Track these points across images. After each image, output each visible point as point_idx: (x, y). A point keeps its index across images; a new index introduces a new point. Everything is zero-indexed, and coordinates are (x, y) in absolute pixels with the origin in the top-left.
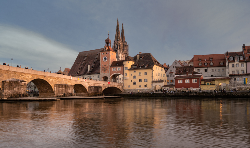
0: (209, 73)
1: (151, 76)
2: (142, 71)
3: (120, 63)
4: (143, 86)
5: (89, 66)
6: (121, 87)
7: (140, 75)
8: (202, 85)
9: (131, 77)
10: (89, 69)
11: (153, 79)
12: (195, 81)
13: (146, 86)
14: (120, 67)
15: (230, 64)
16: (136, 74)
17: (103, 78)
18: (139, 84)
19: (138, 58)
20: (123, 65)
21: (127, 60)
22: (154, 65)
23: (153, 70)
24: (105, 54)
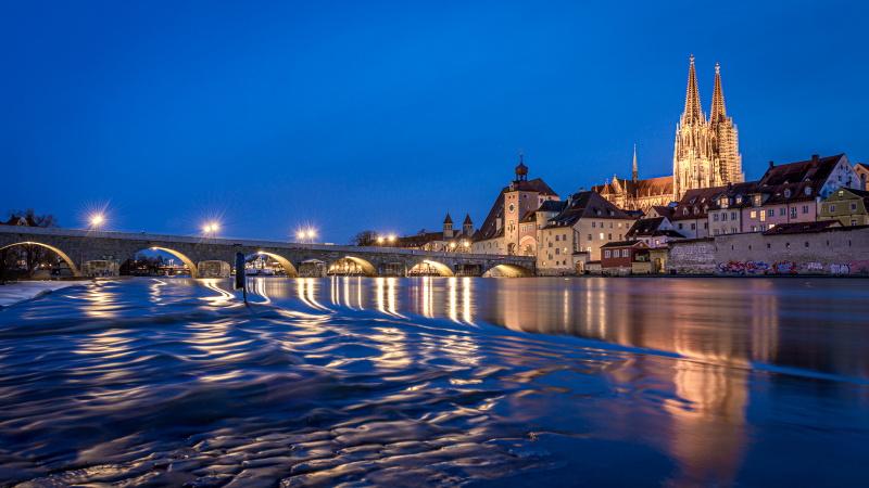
0: (700, 232)
1: (571, 242)
2: (560, 232)
3: (533, 217)
4: (561, 263)
5: (499, 221)
6: (530, 264)
7: (557, 240)
8: (635, 261)
9: (546, 244)
10: (498, 227)
11: (575, 248)
12: (626, 253)
13: (564, 263)
14: (531, 225)
15: (711, 215)
16: (552, 238)
17: (510, 245)
18: (556, 258)
19: (569, 204)
20: (535, 220)
21: (541, 209)
22: (582, 219)
23: (574, 230)
24: (512, 197)
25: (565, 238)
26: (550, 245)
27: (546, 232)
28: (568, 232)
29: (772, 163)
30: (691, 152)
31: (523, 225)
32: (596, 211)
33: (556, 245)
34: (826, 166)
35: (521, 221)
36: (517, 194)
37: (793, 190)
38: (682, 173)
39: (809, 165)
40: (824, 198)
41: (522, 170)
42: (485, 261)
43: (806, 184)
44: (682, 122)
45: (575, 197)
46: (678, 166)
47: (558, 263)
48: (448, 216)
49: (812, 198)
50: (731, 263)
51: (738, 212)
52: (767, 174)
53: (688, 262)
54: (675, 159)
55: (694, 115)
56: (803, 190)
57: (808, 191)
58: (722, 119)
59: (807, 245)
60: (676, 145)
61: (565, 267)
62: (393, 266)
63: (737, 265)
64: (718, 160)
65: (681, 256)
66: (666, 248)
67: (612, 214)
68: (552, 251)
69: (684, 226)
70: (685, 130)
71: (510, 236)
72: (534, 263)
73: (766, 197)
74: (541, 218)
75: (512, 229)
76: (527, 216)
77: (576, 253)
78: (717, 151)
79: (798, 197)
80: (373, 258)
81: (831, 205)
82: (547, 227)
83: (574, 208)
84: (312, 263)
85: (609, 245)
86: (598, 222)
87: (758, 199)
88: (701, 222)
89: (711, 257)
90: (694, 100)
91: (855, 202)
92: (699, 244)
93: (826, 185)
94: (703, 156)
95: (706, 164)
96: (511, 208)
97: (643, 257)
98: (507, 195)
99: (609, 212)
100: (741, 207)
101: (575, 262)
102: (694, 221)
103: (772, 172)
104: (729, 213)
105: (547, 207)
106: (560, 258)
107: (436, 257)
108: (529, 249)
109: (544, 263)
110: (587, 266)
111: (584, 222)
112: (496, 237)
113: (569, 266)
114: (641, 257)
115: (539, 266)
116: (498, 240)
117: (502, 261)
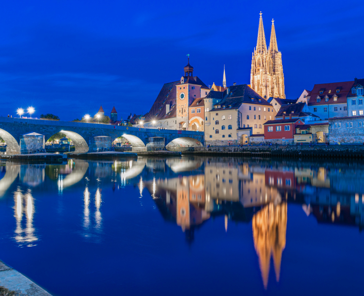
1: (236, 120)
3: (201, 102)
4: (227, 136)
5: (168, 106)
6: (199, 137)
7: (223, 119)
8: (296, 134)
9: (213, 122)
10: (168, 110)
11: (239, 125)
12: (288, 129)
13: (230, 136)
14: (199, 108)
15: (349, 100)
16: (219, 118)
17: (181, 124)
18: (222, 132)
19: (228, 93)
20: (203, 105)
21: (208, 97)
22: (243, 104)
23: (239, 111)
24: (182, 88)
26: (217, 123)
27: (214, 113)
28: (233, 113)
30: (261, 70)
31: (192, 109)
32: (250, 98)
33: (222, 123)
35: (190, 105)
36: (187, 85)
38: (256, 83)
42: (168, 135)
44: (255, 52)
45: (232, 88)
46: (253, 78)
54: (251, 75)
55: (263, 48)
58: (276, 52)
60: (252, 65)
61: (230, 139)
62: (101, 139)
64: (275, 76)
65: (342, 130)
66: (327, 124)
68: (219, 127)
70: (257, 57)
71: (180, 117)
72: (203, 137)
75: (183, 111)
76: (194, 101)
77: (240, 129)
78: (274, 71)
82: (213, 110)
83: (232, 96)
84: (33, 136)
85: (270, 122)
86: (253, 106)
90: (262, 39)
94: (268, 73)
95: (269, 78)
96: (182, 96)
97: (304, 131)
98: (178, 87)
99: (258, 100)
101: (240, 135)
102: (325, 106)
105: (212, 95)
106: (227, 132)
107: (132, 131)
108: (194, 126)
109: (211, 136)
110: (251, 138)
111: (245, 106)
112: (166, 118)
113: (234, 138)
114: (302, 131)
115: (207, 138)
116: (169, 120)
117: (180, 135)
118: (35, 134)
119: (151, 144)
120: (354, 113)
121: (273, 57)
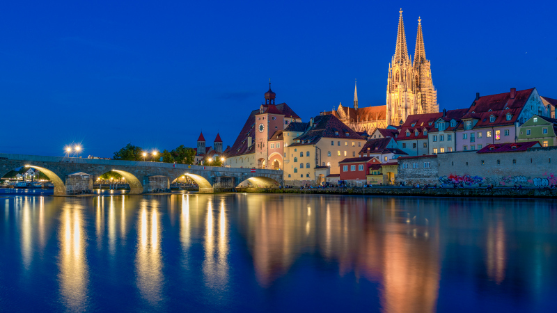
0: (419, 150)
1: (314, 158)
2: (304, 149)
3: (280, 136)
4: (305, 176)
5: (250, 139)
6: (278, 176)
7: (302, 155)
8: (369, 174)
9: (292, 160)
10: (249, 144)
11: (317, 163)
12: (361, 168)
13: (308, 176)
14: (278, 142)
15: (431, 136)
16: (297, 155)
17: (260, 160)
18: (300, 171)
19: (311, 125)
20: (282, 139)
21: (287, 130)
22: (323, 140)
23: (316, 147)
24: (262, 119)
25: (308, 154)
26: (296, 160)
27: (292, 149)
28: (311, 149)
29: (478, 94)
30: (399, 87)
31: (272, 143)
32: (334, 131)
33: (300, 160)
34: (521, 98)
35: (270, 138)
36: (266, 116)
37: (497, 116)
38: (393, 103)
39: (508, 96)
40: (521, 124)
41: (272, 95)
42: (239, 174)
43: (507, 111)
44: (393, 62)
45: (317, 119)
46: (390, 97)
47: (302, 176)
48: (201, 135)
49: (512, 123)
50: (451, 177)
51: (452, 134)
52: (475, 103)
53: (415, 176)
54: (388, 92)
55: (402, 57)
56: (504, 116)
57: (509, 117)
58: (422, 61)
59: (514, 161)
60: (388, 80)
61: (308, 179)
62: (156, 178)
63: (456, 178)
64: (419, 93)
65: (409, 171)
66: (396, 164)
67: (347, 134)
68: (297, 165)
69: (407, 145)
70: (395, 68)
71: (258, 154)
72: (281, 176)
73: (476, 121)
74: (288, 136)
75: (262, 146)
76: (275, 134)
77: (318, 167)
78: (419, 86)
79: (501, 122)
80: (137, 171)
81: (527, 129)
82: (292, 145)
83: (315, 129)
84: (79, 176)
85: (347, 160)
86: (336, 140)
87: (468, 124)
88: (421, 142)
89: (434, 172)
90: (403, 45)
91: (546, 127)
92: (424, 160)
93: (522, 113)
94: (409, 90)
95: (411, 96)
96: (261, 128)
97: (376, 171)
98: (257, 117)
99: (344, 133)
100: (455, 130)
101: (317, 175)
102: (415, 141)
103: (478, 101)
104: (446, 135)
105: (293, 127)
106: (305, 171)
107: (196, 170)
108: (277, 163)
109: (289, 176)
110: (328, 178)
111: (325, 141)
112: (247, 153)
113: (312, 178)
114: (374, 171)
115: (286, 178)
116: (250, 155)
117: (254, 174)
118: (81, 174)
119: (218, 185)
120: (436, 151)
121: (419, 69)
